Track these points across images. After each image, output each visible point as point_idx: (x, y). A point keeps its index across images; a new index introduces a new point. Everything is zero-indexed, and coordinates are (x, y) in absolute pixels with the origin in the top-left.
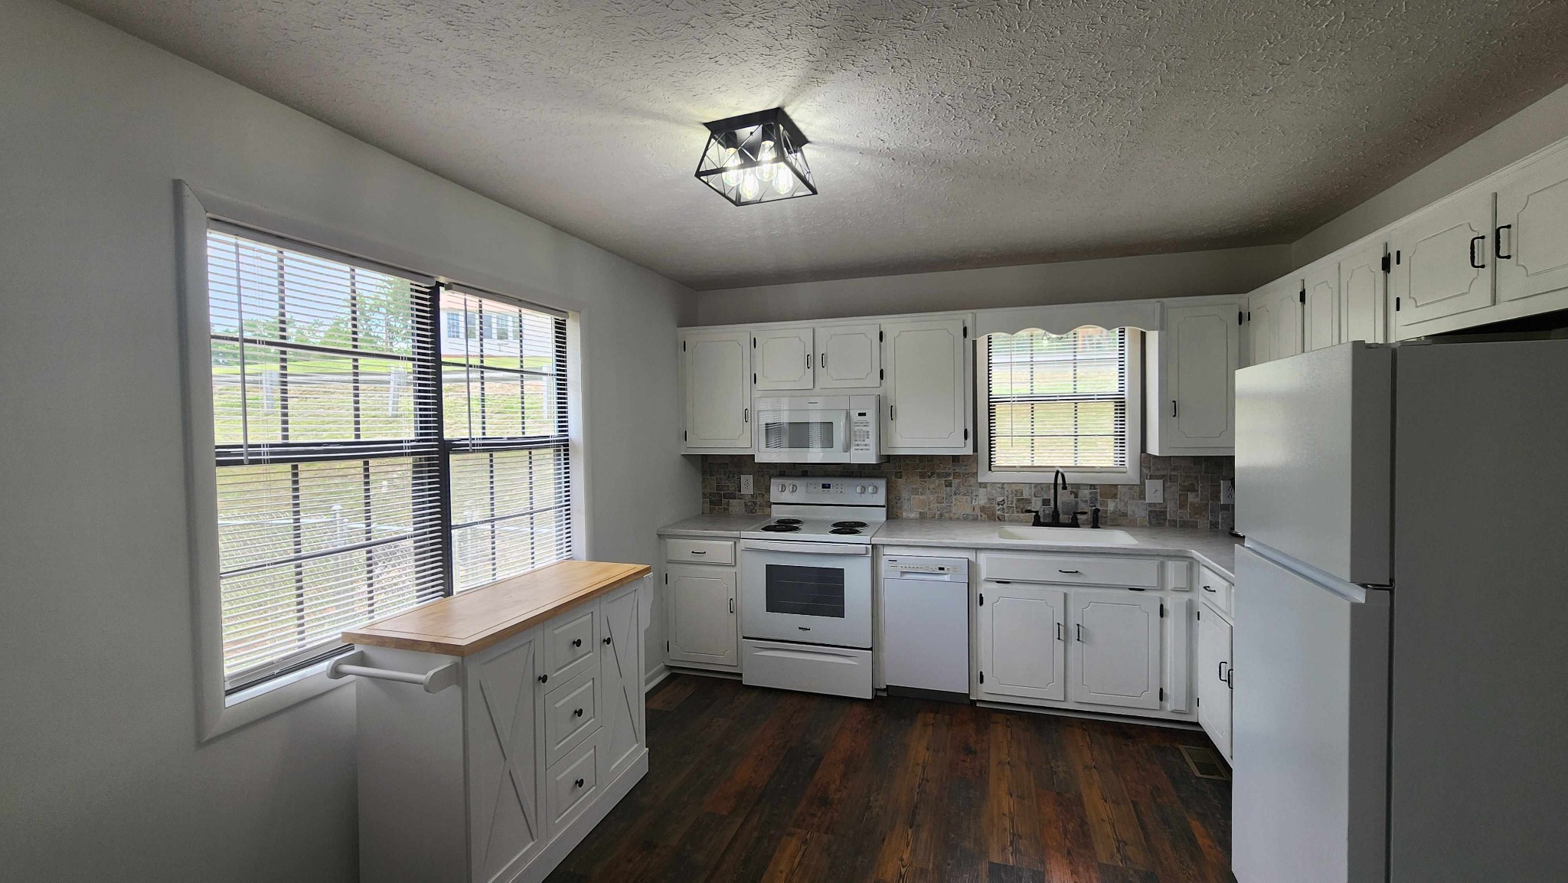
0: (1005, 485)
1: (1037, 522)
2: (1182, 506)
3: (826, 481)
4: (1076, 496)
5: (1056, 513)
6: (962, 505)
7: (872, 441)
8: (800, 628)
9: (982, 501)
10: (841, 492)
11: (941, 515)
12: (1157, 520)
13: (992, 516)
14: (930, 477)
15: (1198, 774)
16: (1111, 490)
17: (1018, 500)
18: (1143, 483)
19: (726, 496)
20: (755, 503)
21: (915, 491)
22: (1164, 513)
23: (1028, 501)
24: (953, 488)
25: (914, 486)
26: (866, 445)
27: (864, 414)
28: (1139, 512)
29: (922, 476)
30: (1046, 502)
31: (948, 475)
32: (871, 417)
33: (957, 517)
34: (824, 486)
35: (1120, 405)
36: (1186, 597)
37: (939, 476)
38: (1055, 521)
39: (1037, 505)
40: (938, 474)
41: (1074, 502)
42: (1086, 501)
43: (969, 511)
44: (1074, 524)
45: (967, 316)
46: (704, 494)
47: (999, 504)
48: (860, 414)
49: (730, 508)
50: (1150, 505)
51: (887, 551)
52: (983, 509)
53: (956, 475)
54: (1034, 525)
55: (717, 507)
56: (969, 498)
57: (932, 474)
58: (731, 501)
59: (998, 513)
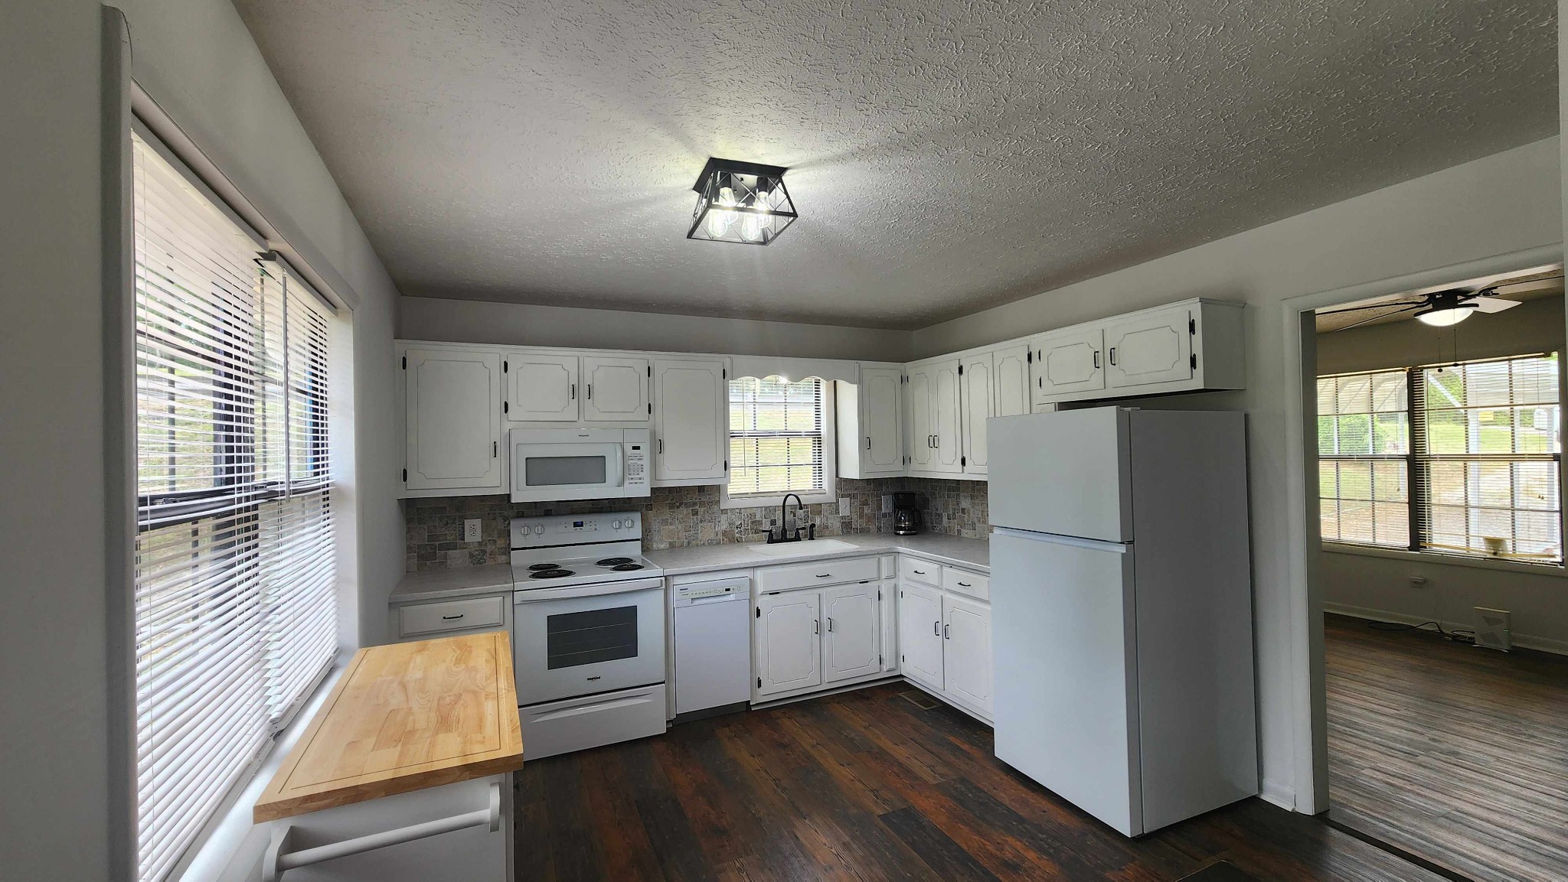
0: (742, 510)
1: (771, 541)
2: (861, 517)
3: (578, 519)
4: (794, 516)
5: (784, 531)
6: (707, 532)
7: (646, 475)
8: (588, 679)
9: (724, 526)
10: (596, 529)
11: (689, 543)
12: (848, 530)
13: (732, 539)
14: (678, 507)
15: (925, 709)
16: (817, 508)
17: (752, 523)
18: (838, 501)
19: (441, 547)
20: (484, 552)
21: (665, 522)
22: (850, 523)
23: (760, 523)
24: (699, 517)
25: (665, 517)
26: (640, 479)
27: (638, 448)
28: (835, 524)
29: (672, 506)
30: (773, 522)
31: (695, 504)
32: (645, 451)
33: (702, 543)
34: (576, 525)
35: (817, 437)
36: (893, 582)
37: (687, 505)
38: (784, 539)
39: (767, 526)
40: (686, 504)
41: (793, 521)
42: (801, 519)
43: (712, 536)
44: (797, 539)
45: (726, 360)
46: (409, 549)
47: (737, 528)
48: (634, 448)
49: (449, 562)
50: (842, 517)
51: (677, 581)
52: (725, 533)
53: (702, 504)
54: (768, 543)
55: (428, 563)
56: (713, 524)
57: (681, 504)
58: (450, 552)
59: (737, 535)
